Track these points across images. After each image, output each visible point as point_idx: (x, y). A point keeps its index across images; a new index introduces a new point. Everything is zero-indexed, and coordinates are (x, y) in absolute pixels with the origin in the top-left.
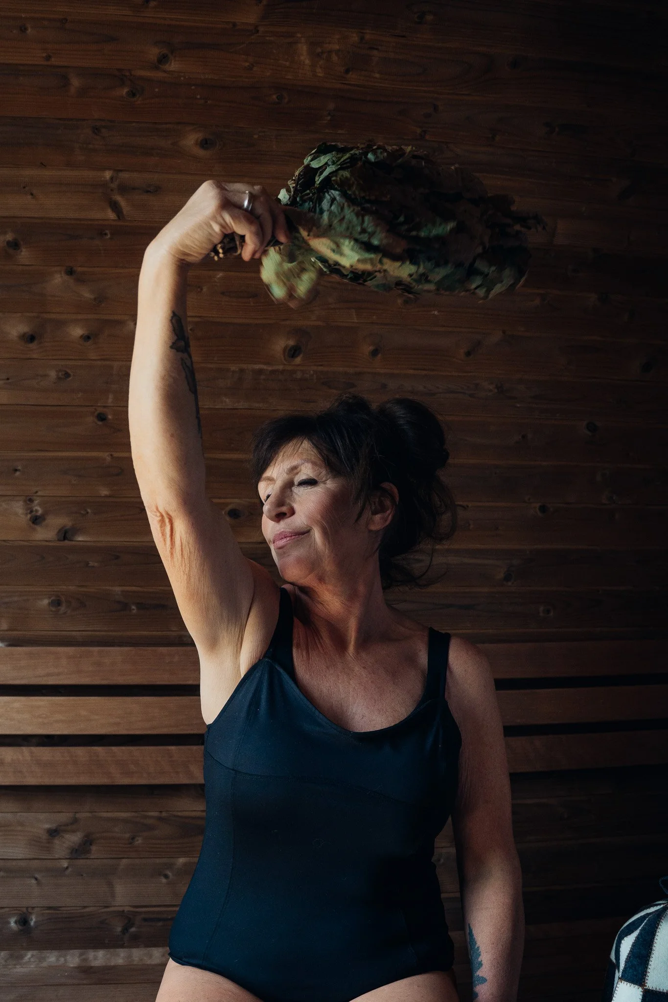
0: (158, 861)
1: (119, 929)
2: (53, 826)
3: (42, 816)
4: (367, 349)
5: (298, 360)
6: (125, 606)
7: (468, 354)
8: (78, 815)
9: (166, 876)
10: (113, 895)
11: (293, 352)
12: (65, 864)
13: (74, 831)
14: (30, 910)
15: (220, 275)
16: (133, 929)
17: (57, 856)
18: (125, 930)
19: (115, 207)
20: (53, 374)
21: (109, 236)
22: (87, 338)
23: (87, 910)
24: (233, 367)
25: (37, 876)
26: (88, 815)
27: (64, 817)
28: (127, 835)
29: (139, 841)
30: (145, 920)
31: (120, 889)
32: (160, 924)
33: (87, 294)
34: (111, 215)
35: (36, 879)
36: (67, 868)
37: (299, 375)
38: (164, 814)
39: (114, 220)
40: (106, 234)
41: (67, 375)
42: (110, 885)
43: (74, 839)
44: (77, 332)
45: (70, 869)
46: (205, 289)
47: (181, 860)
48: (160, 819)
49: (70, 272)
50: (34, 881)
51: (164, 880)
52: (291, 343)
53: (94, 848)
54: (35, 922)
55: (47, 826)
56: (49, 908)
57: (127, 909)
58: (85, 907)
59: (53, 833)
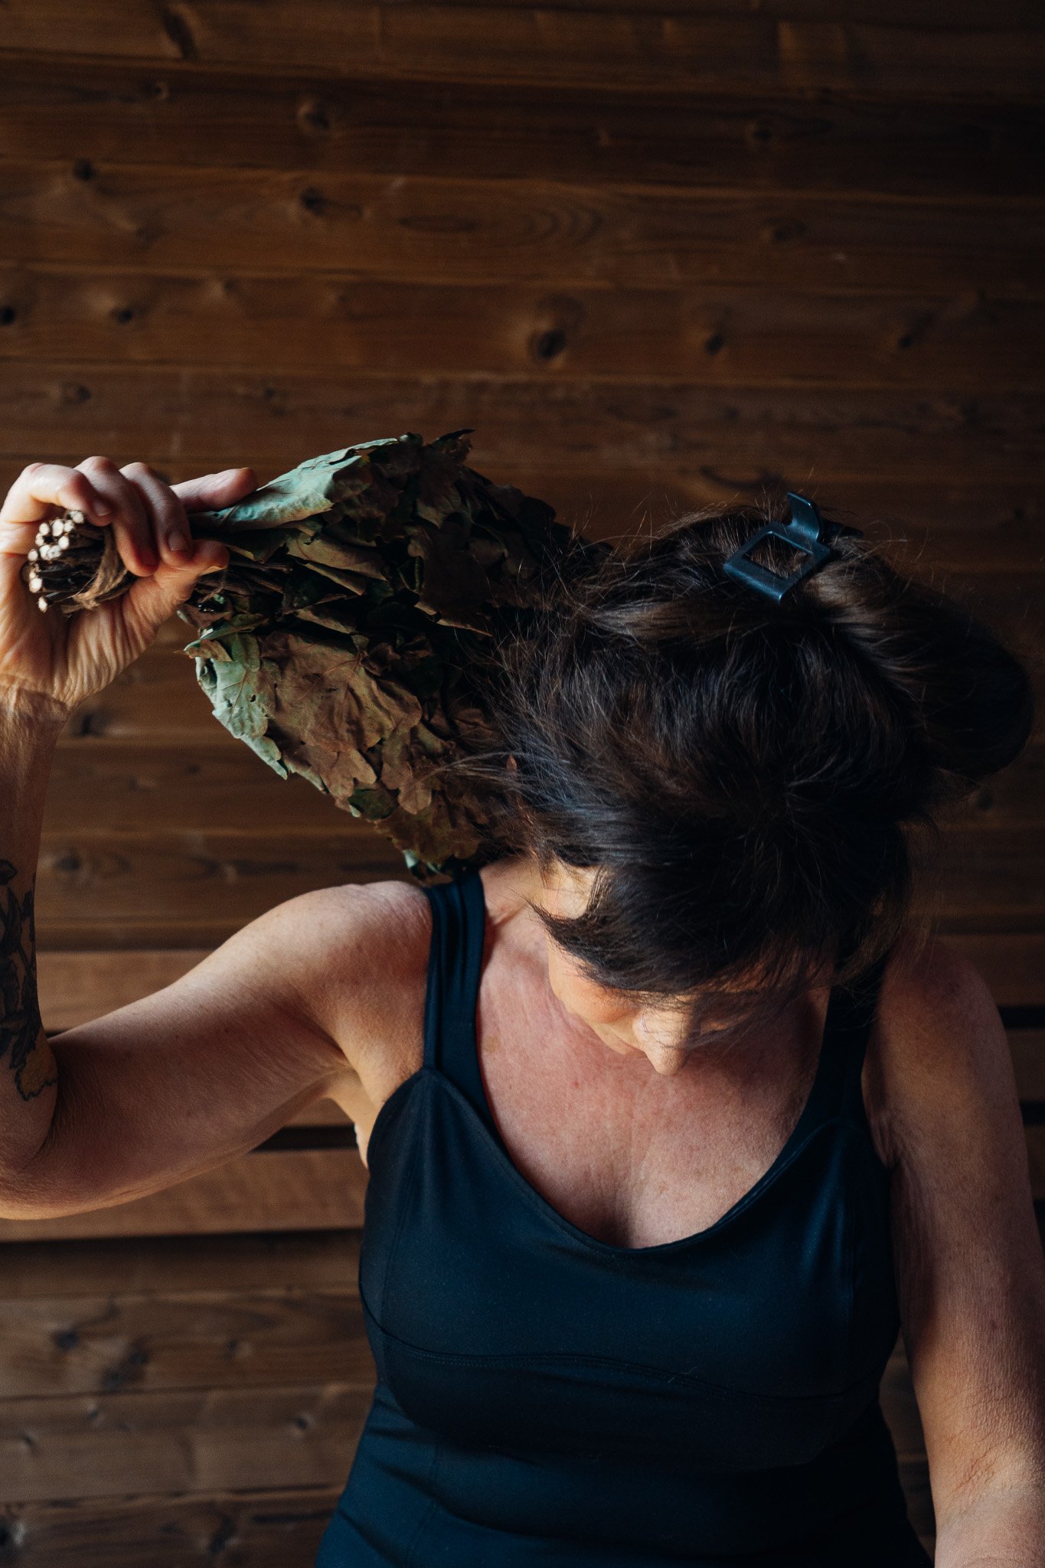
0: (284, 1392)
1: (203, 1543)
2: (65, 1326)
3: (43, 1306)
4: (698, 337)
5: (559, 362)
6: (212, 868)
7: (906, 342)
8: (119, 1301)
9: (302, 1424)
10: (191, 1467)
11: (548, 345)
12: (90, 1405)
13: (109, 1335)
14: (14, 1510)
15: (399, 182)
16: (233, 1542)
17: (73, 1389)
18: (218, 1542)
19: (176, 29)
20: (55, 391)
21: (164, 95)
22: (124, 316)
23: (140, 1502)
24: (428, 378)
25: (33, 1434)
26: (139, 1299)
27: (88, 1306)
28: (221, 1340)
29: (245, 1351)
30: (260, 1519)
31: (206, 1455)
32: (290, 1527)
33: (122, 221)
34: (169, 48)
35: (28, 1441)
36: (94, 1414)
37: (559, 394)
38: (297, 1293)
39: (177, 60)
40: (159, 91)
41: (84, 394)
42: (187, 1447)
43: (109, 1351)
44: (104, 303)
45: (101, 1418)
46: (368, 213)
47: (333, 1390)
48: (288, 1303)
49: (85, 172)
50: (23, 1447)
51: (296, 1432)
52: (544, 325)
53: (151, 1369)
54: (26, 1537)
55: (52, 1326)
56: (55, 1503)
57: (221, 1497)
58: (131, 1497)
59: (66, 1341)
